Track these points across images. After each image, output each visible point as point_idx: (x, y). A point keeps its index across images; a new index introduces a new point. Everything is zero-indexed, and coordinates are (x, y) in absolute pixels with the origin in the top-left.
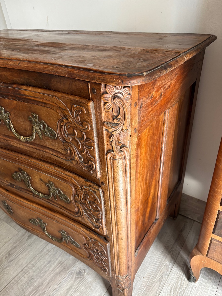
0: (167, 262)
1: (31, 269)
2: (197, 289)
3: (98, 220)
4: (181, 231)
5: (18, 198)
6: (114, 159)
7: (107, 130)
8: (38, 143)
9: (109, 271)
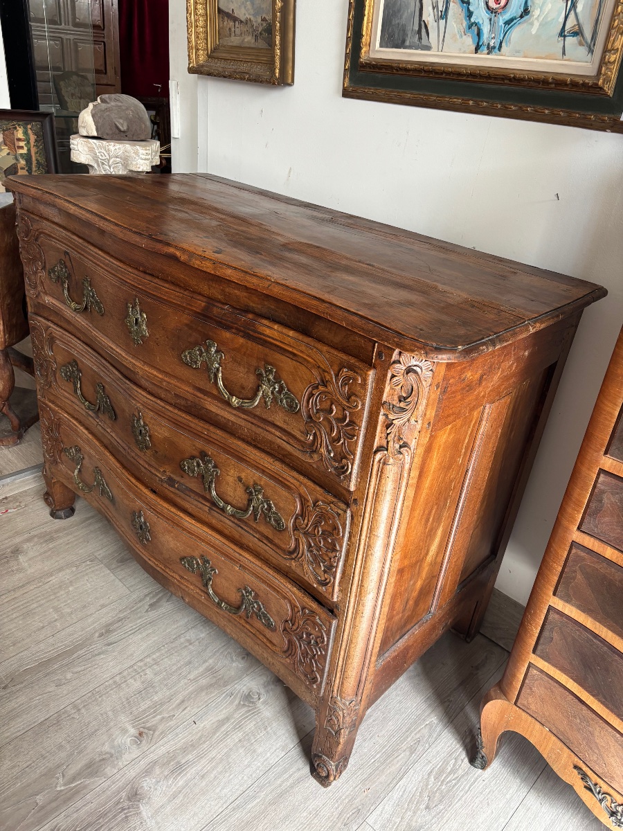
0: (433, 719)
1: (150, 667)
2: (486, 784)
3: (330, 569)
4: (477, 668)
5: (173, 509)
6: (384, 463)
7: (386, 415)
8: (258, 413)
9: (321, 682)
